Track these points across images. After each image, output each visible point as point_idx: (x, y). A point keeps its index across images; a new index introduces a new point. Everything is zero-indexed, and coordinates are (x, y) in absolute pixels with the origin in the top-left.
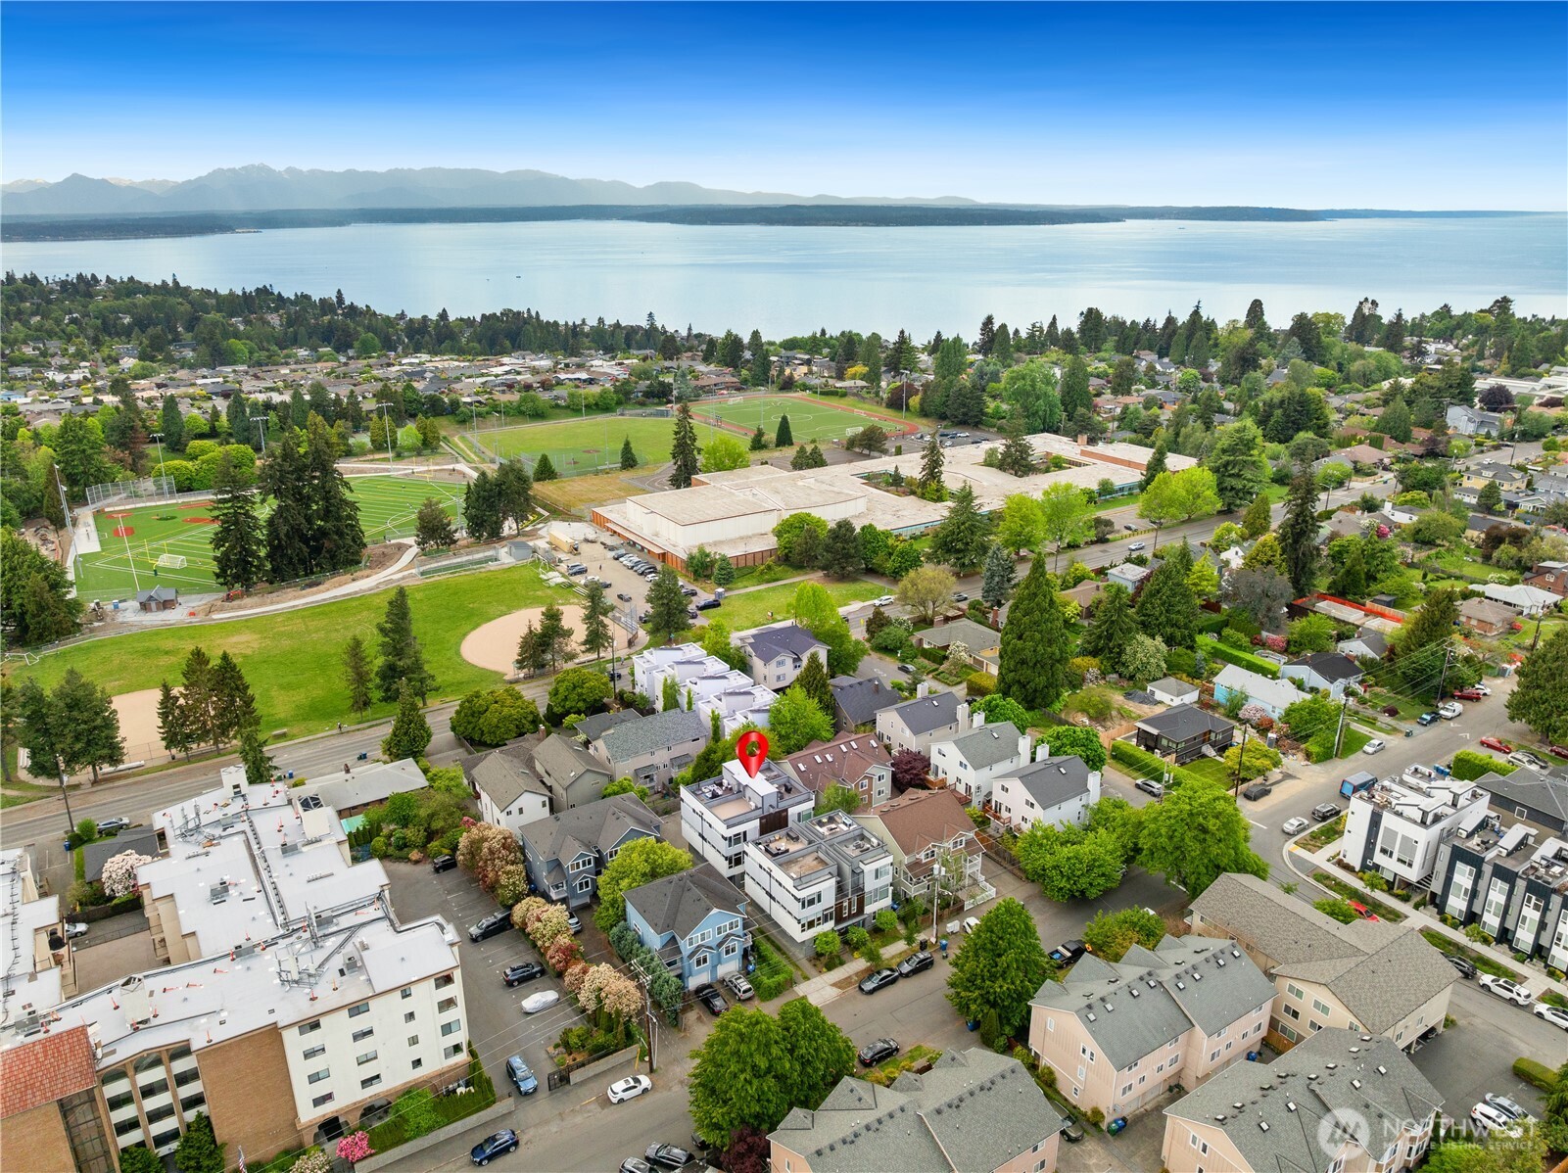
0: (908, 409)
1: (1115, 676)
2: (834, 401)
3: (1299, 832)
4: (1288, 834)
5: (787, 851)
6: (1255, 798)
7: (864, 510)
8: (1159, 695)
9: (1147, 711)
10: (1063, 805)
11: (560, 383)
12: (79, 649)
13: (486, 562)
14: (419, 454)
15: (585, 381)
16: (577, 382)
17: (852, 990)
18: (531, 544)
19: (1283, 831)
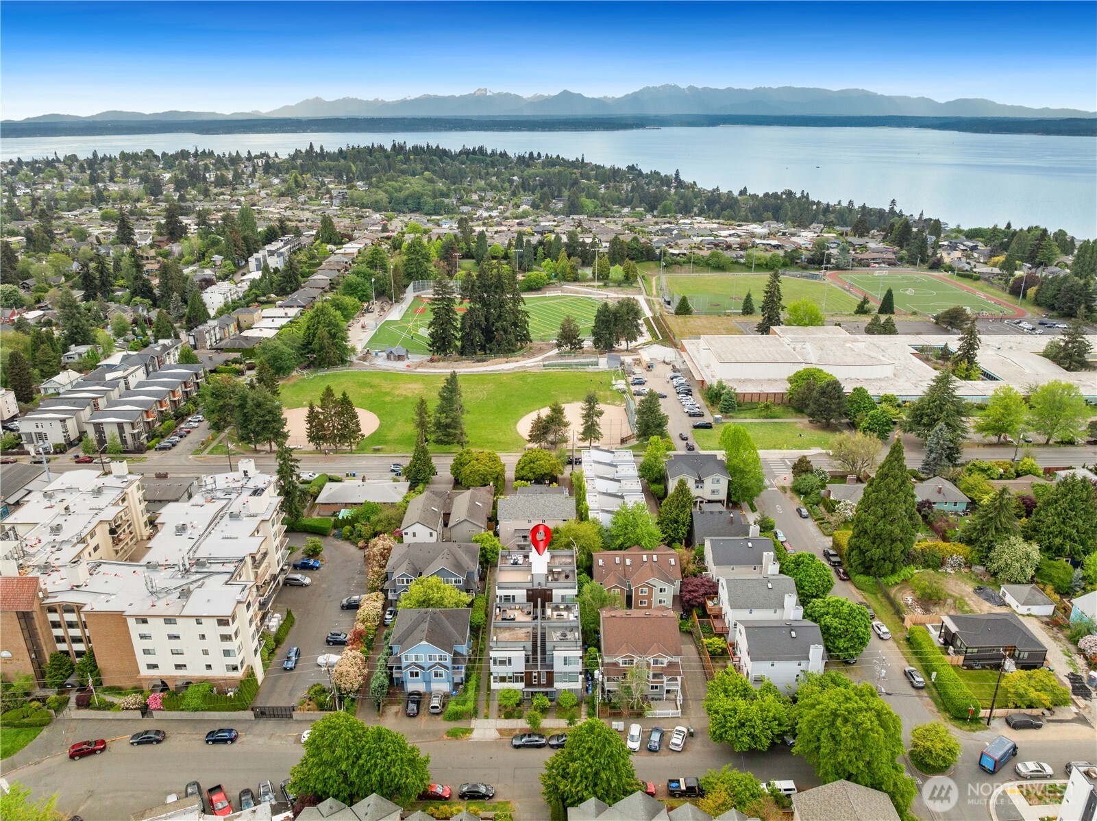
0: (1025, 295)
1: (982, 568)
2: (967, 283)
3: (1032, 778)
4: (1018, 774)
5: (514, 619)
6: (1016, 726)
7: (890, 375)
8: (1009, 599)
9: (985, 608)
10: (776, 663)
11: (754, 246)
12: (335, 375)
13: (588, 365)
14: (619, 286)
15: (774, 246)
16: (768, 248)
17: (507, 739)
18: (622, 358)
19: (1015, 770)
